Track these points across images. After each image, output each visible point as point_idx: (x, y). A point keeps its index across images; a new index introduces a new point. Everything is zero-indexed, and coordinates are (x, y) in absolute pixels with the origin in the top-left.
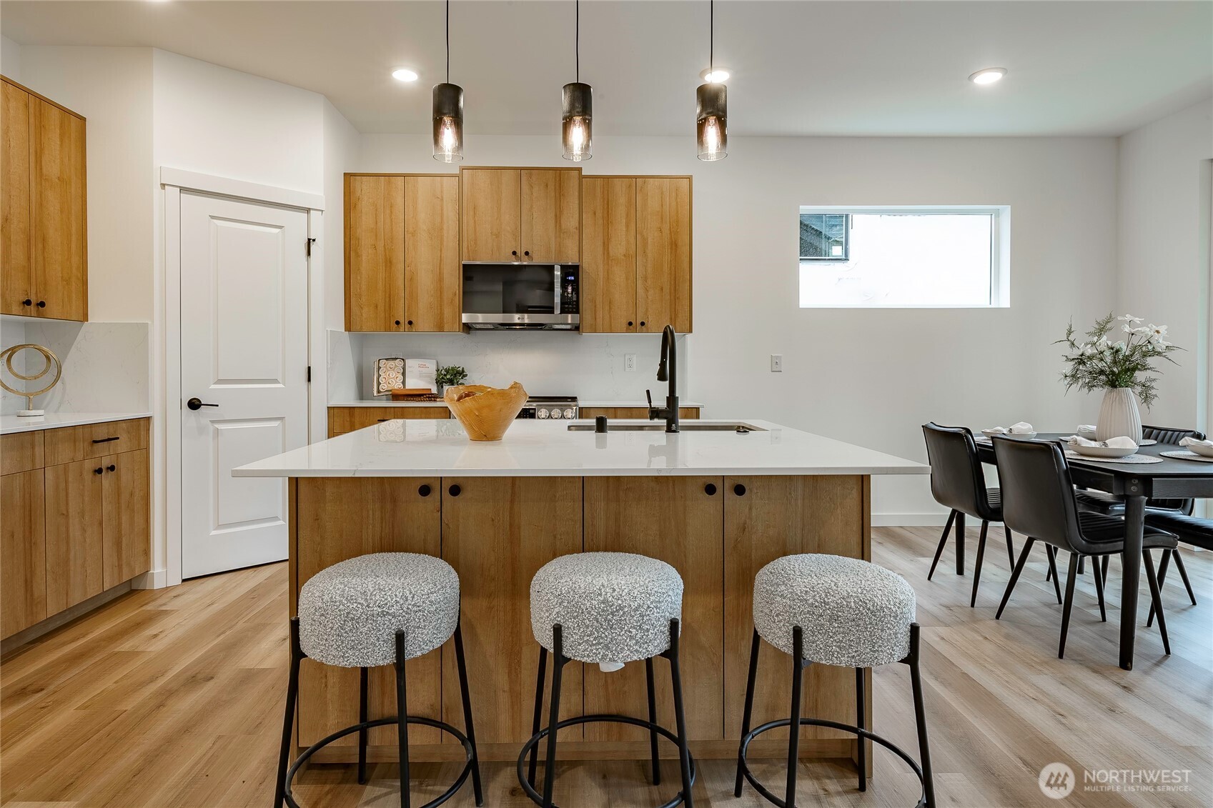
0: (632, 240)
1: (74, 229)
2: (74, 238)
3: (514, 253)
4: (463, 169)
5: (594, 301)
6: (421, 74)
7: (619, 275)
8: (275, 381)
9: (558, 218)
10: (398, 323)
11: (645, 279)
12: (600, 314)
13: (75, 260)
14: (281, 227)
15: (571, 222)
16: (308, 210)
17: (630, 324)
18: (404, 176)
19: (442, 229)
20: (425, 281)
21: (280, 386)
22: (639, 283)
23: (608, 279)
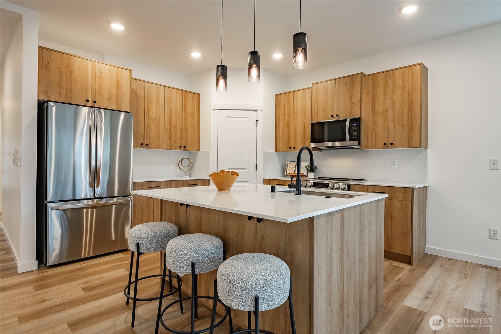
0: (387, 103)
1: (196, 125)
2: (195, 128)
3: (332, 116)
4: (313, 84)
5: (367, 134)
6: (283, 54)
7: (380, 120)
8: (245, 169)
9: (351, 98)
10: (290, 148)
11: (394, 121)
12: (370, 140)
13: (196, 134)
14: (248, 117)
15: (357, 98)
16: (257, 110)
17: (385, 144)
18: (293, 91)
19: (305, 110)
20: (300, 131)
21: (247, 171)
22: (391, 123)
23: (374, 123)
